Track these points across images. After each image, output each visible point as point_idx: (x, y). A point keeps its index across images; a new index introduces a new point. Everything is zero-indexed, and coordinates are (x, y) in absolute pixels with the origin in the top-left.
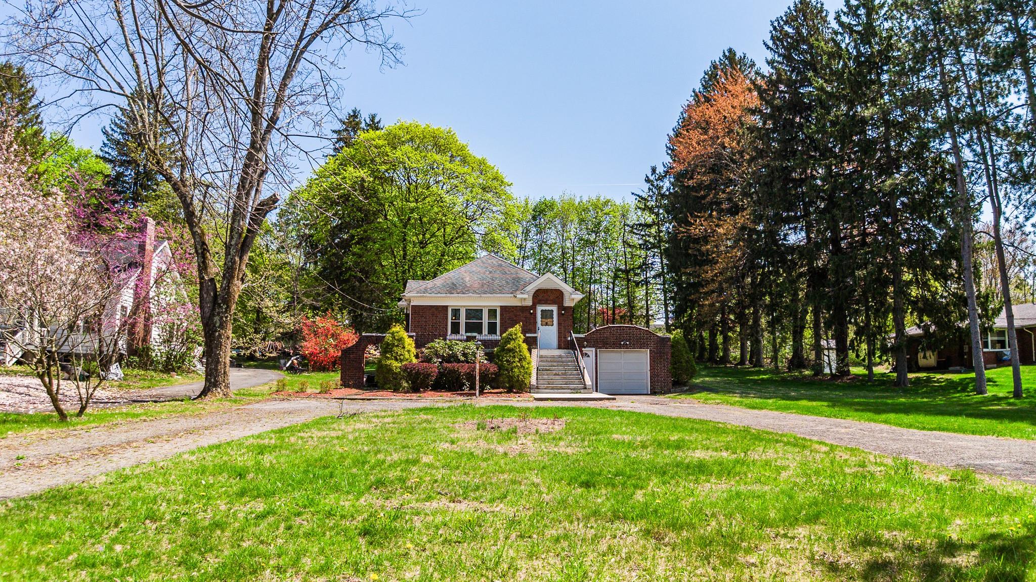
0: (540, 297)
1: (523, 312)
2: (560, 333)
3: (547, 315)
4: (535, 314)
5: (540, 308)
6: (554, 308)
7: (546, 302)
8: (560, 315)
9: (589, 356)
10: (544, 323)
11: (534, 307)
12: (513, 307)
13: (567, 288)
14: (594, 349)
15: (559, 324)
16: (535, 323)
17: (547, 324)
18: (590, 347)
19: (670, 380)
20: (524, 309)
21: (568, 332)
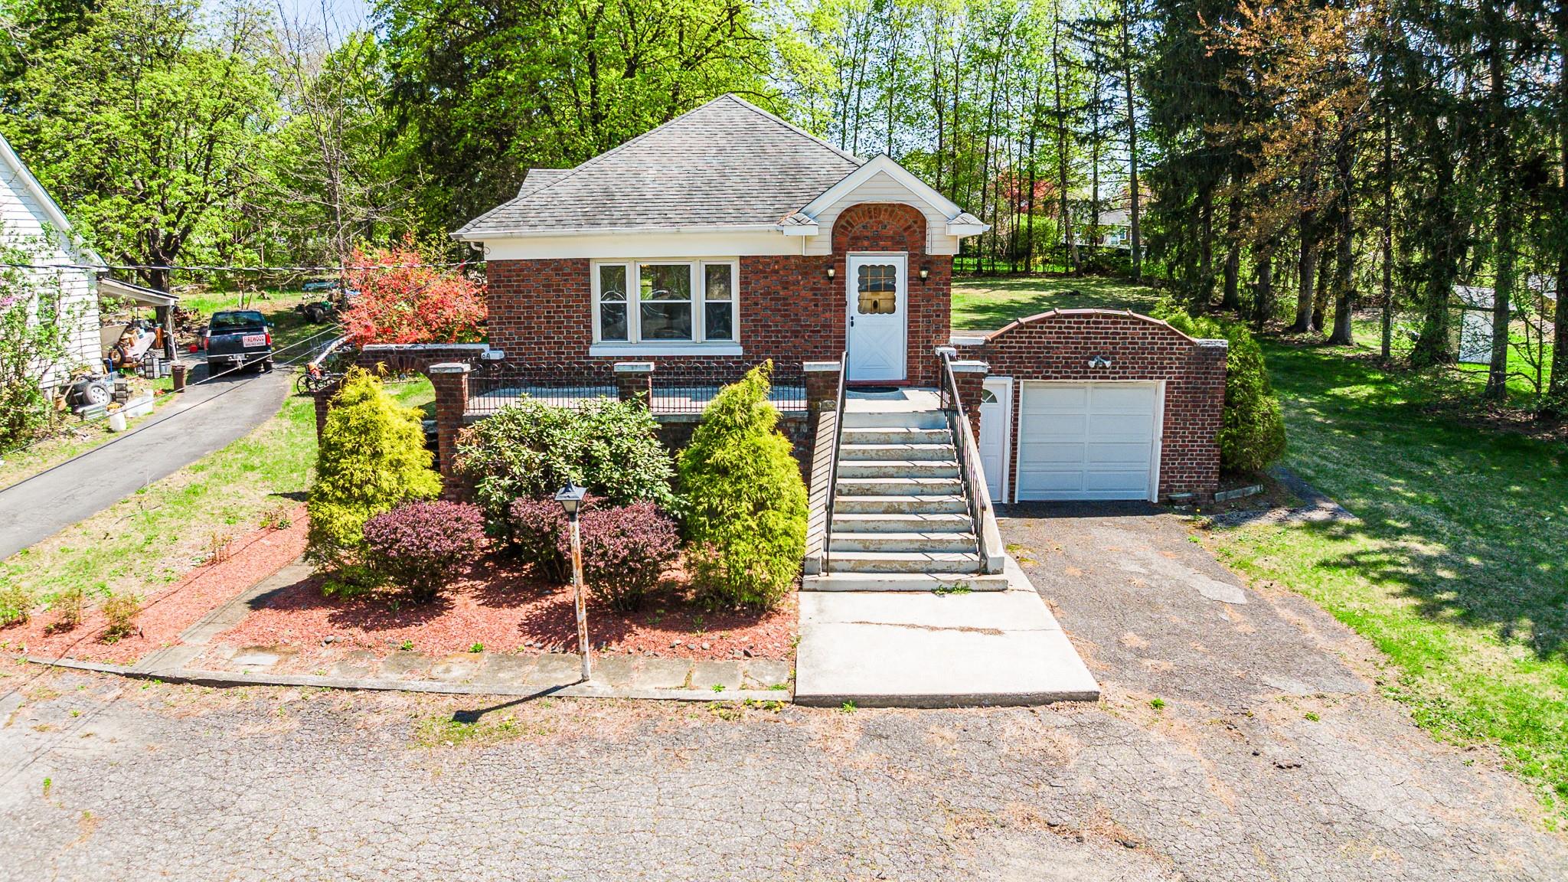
0: (857, 229)
1: (805, 274)
2: (912, 334)
3: (877, 282)
4: (840, 282)
5: (855, 262)
6: (899, 261)
7: (875, 243)
8: (914, 281)
9: (994, 400)
10: (869, 305)
11: (837, 260)
12: (777, 259)
13: (935, 206)
14: (1009, 381)
15: (913, 308)
16: (842, 304)
17: (876, 307)
18: (999, 374)
19: (1214, 464)
20: (807, 265)
21: (938, 331)
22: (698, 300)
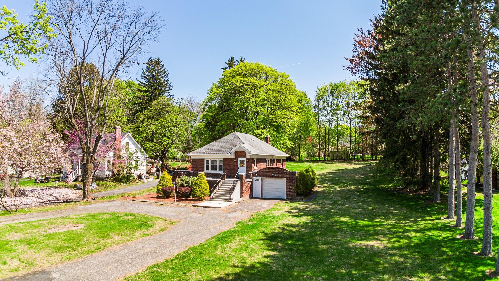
2: (247, 170)
3: (242, 162)
4: (237, 162)
5: (239, 159)
6: (245, 159)
7: (241, 156)
8: (247, 162)
9: (259, 181)
11: (236, 159)
12: (228, 159)
13: (247, 151)
14: (261, 178)
15: (247, 166)
16: (237, 166)
17: (242, 166)
18: (259, 176)
19: (295, 193)
20: (232, 160)
21: (250, 170)
22: (218, 164)
